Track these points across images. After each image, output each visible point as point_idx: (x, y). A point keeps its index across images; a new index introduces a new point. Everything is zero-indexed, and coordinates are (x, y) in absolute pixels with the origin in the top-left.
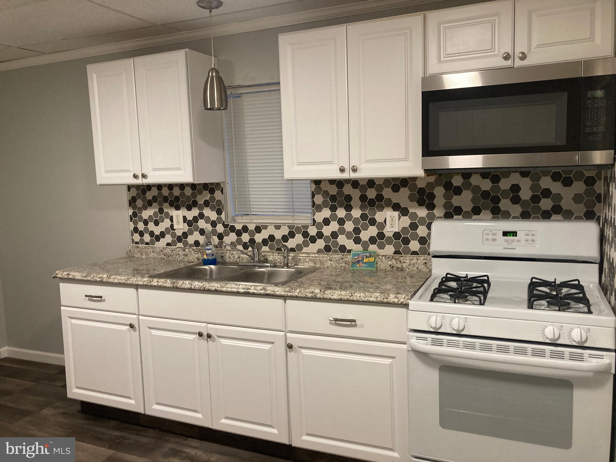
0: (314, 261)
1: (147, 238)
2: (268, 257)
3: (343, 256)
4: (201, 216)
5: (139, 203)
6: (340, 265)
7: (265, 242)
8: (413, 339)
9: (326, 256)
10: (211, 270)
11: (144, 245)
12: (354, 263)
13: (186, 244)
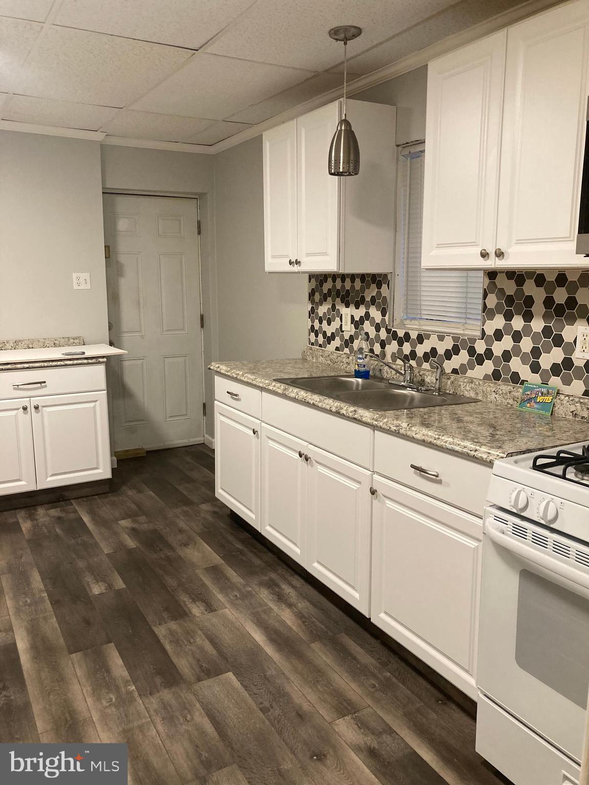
0: (476, 390)
1: (321, 339)
2: (426, 377)
3: (514, 388)
4: (367, 316)
5: (317, 297)
6: (507, 401)
7: (426, 356)
8: (491, 518)
9: (492, 385)
10: (358, 384)
11: (318, 347)
12: (523, 401)
13: (352, 350)
